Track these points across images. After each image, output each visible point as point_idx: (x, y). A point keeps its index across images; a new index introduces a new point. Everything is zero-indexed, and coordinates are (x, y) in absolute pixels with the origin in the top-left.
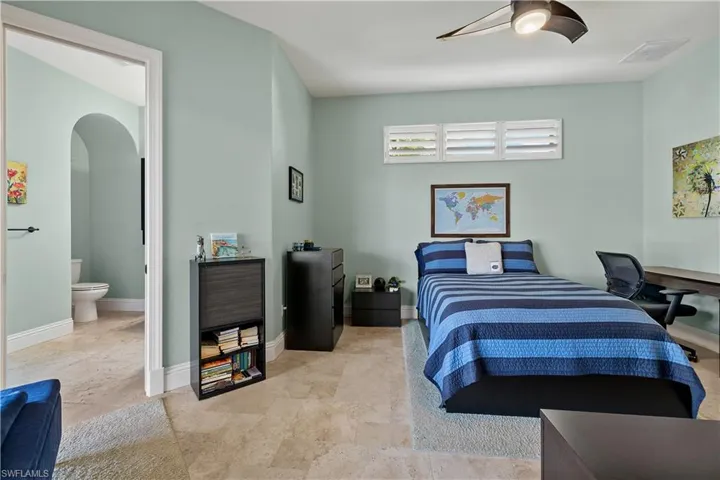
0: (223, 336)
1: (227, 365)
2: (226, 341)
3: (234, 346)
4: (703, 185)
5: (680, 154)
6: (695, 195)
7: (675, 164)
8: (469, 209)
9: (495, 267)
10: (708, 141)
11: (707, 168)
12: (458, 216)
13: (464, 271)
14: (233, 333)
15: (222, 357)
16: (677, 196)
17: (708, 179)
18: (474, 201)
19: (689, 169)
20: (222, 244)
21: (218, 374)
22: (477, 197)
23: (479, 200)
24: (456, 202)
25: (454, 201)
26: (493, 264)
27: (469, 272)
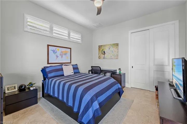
4: (103, 53)
5: (100, 47)
6: (102, 55)
7: (99, 49)
8: (60, 55)
9: (72, 73)
10: (104, 45)
11: (104, 50)
12: (57, 57)
13: (63, 75)
16: (99, 55)
17: (104, 52)
18: (62, 52)
19: (101, 50)
22: (63, 51)
23: (63, 52)
24: (56, 52)
25: (56, 51)
27: (65, 75)
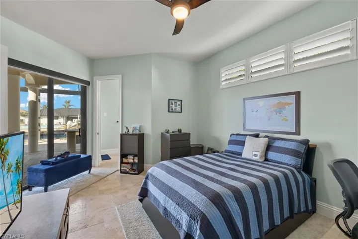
0: (129, 157)
1: (129, 166)
2: (130, 159)
3: (131, 161)
13: (240, 154)
14: (131, 157)
15: (128, 163)
20: (135, 129)
21: (126, 168)
26: (254, 153)
27: (243, 156)
